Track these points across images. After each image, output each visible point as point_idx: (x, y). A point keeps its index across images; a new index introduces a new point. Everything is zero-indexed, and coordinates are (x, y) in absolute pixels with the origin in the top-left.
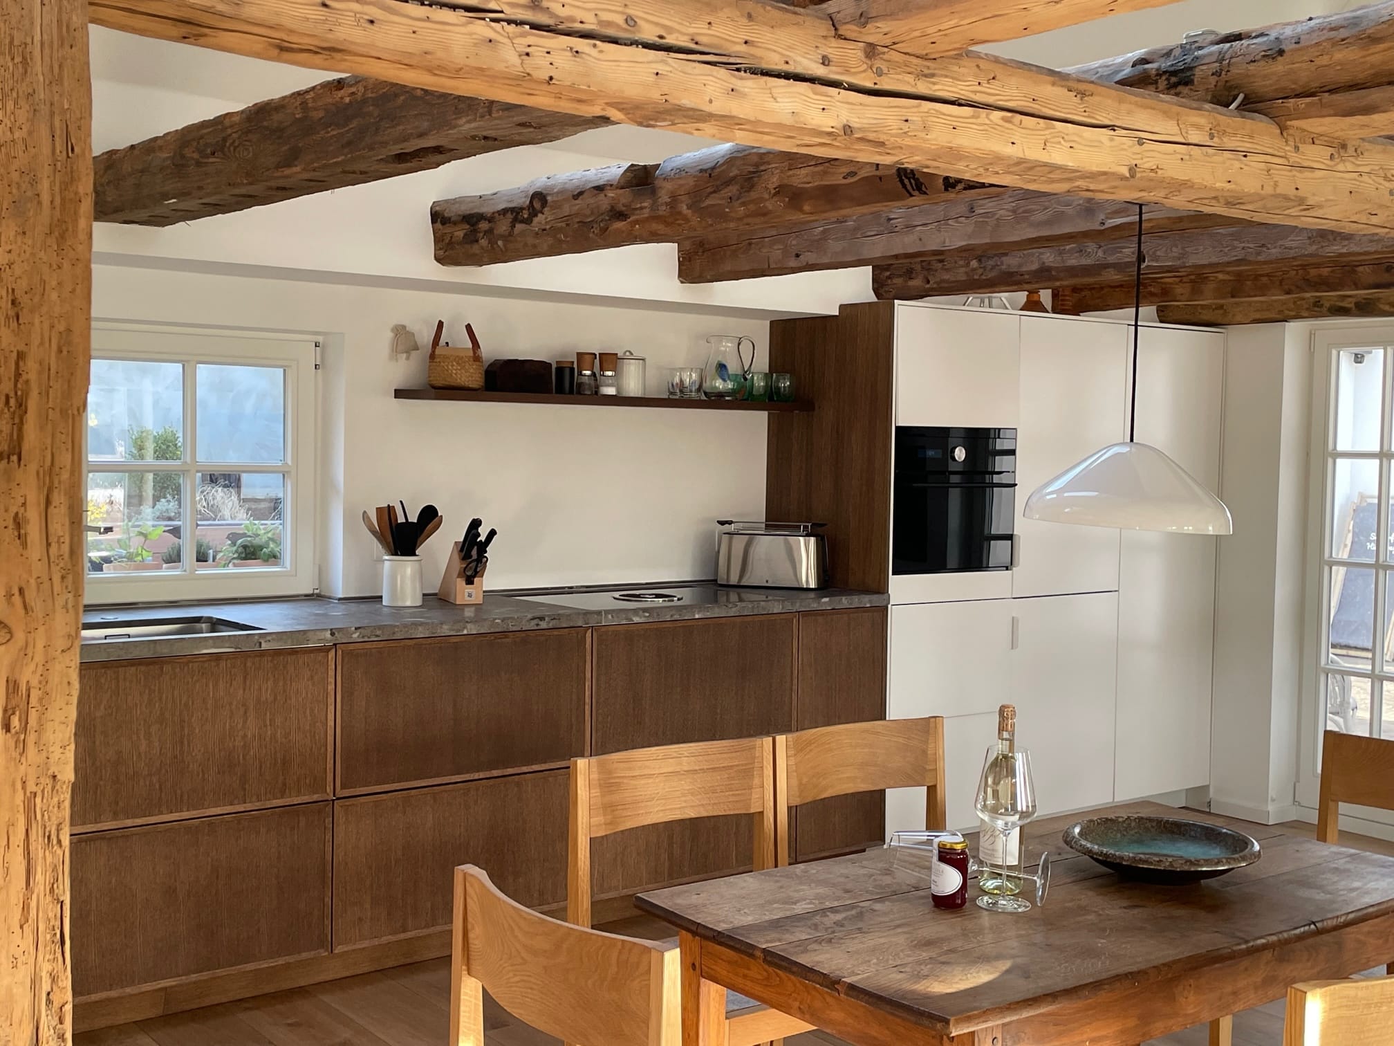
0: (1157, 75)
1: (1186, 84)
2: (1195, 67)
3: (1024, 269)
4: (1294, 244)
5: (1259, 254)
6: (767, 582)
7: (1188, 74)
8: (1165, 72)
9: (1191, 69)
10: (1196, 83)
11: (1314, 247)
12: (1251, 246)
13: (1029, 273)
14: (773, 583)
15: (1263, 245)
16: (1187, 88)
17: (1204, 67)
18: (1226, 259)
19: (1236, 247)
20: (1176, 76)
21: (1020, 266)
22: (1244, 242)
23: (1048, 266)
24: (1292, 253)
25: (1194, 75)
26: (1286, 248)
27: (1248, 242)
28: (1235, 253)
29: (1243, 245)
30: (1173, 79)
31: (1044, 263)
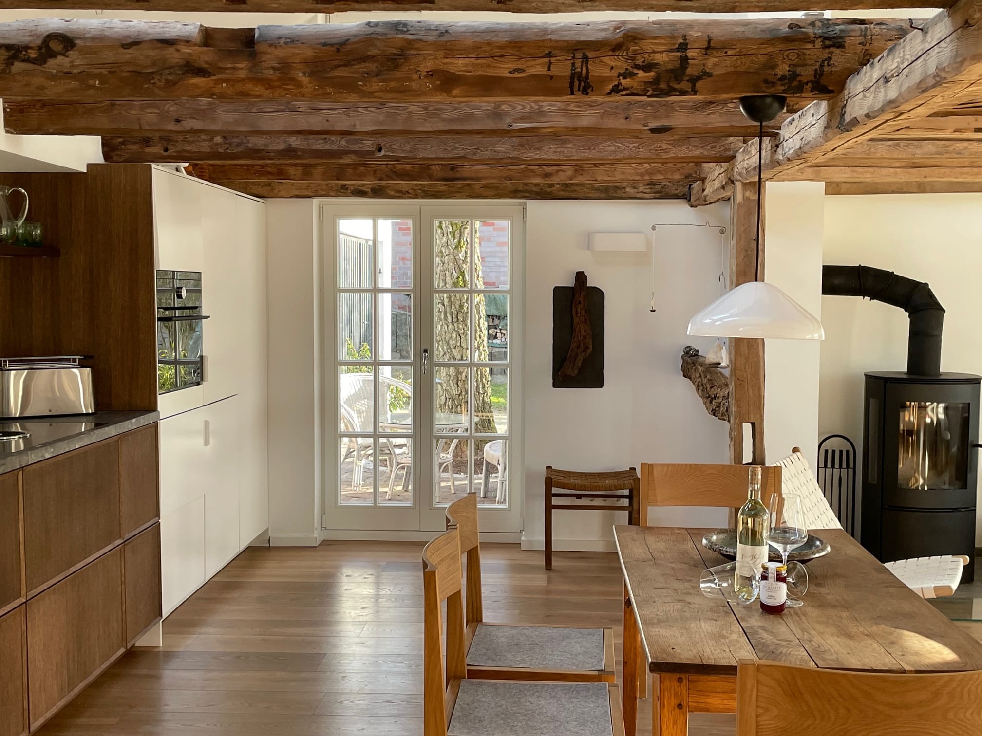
0: (815, 37)
1: (838, 47)
2: (845, 37)
3: (271, 148)
4: (502, 150)
5: (475, 154)
6: (50, 411)
7: (840, 41)
8: (821, 37)
9: (842, 37)
10: (846, 47)
11: (516, 153)
12: (469, 148)
13: (274, 151)
14: (56, 412)
15: (478, 149)
16: (838, 50)
17: (852, 38)
18: (450, 156)
19: (457, 148)
20: (830, 40)
21: (266, 145)
22: (463, 145)
23: (294, 148)
24: (500, 156)
25: (845, 42)
26: (495, 152)
27: (466, 145)
28: (457, 152)
29: (463, 147)
30: (827, 43)
31: (290, 145)
